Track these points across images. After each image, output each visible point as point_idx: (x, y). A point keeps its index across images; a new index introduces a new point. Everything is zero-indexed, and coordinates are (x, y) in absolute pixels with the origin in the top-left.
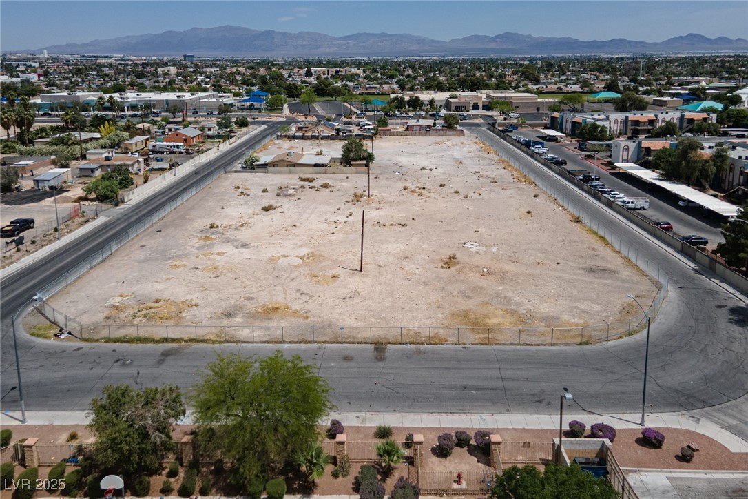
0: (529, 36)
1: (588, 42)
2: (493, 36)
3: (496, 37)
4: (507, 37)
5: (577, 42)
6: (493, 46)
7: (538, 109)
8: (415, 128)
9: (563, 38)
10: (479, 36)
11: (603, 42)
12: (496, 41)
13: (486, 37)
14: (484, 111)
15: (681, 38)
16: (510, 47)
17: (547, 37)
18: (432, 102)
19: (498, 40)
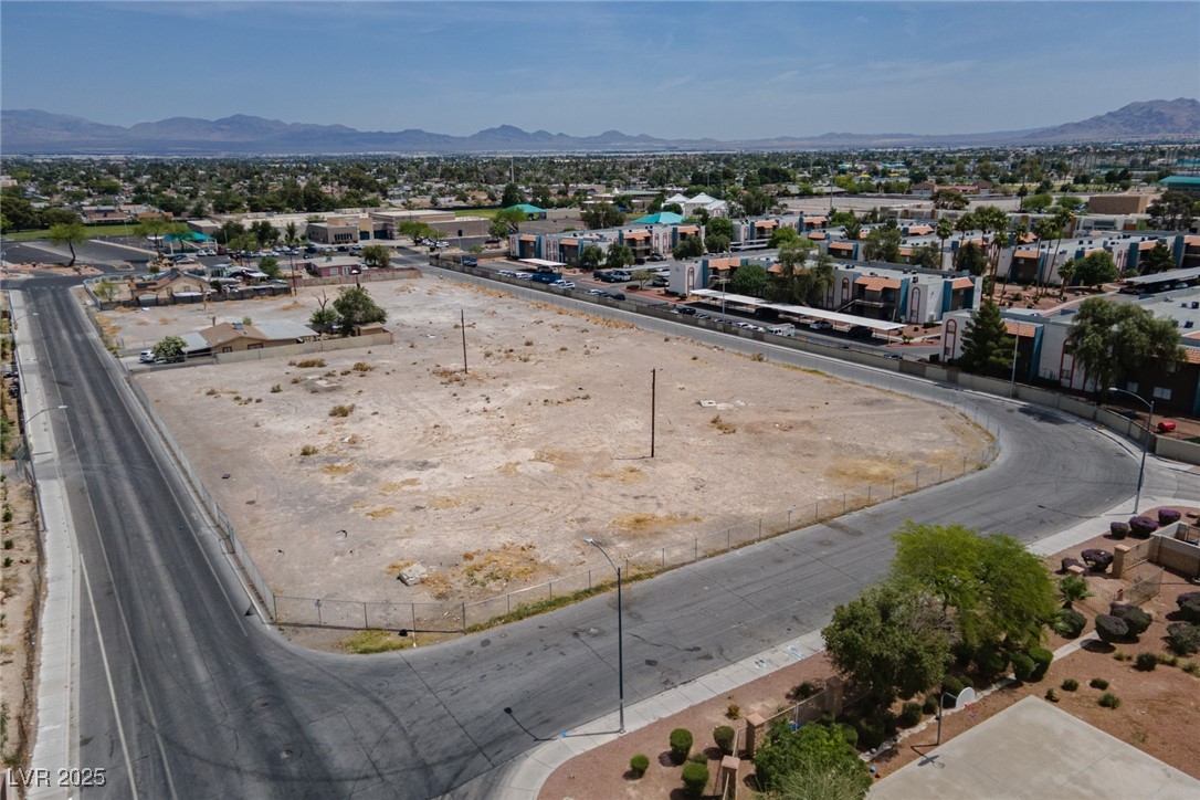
0: (277, 123)
1: (370, 134)
2: (214, 119)
3: (221, 121)
4: (237, 122)
5: (354, 133)
6: (217, 137)
7: (460, 233)
8: (332, 271)
9: (332, 126)
10: (189, 119)
11: (392, 134)
12: (222, 130)
13: (200, 121)
14: (377, 240)
15: (492, 131)
16: (250, 140)
17: (307, 125)
18: (291, 230)
19: (222, 127)
